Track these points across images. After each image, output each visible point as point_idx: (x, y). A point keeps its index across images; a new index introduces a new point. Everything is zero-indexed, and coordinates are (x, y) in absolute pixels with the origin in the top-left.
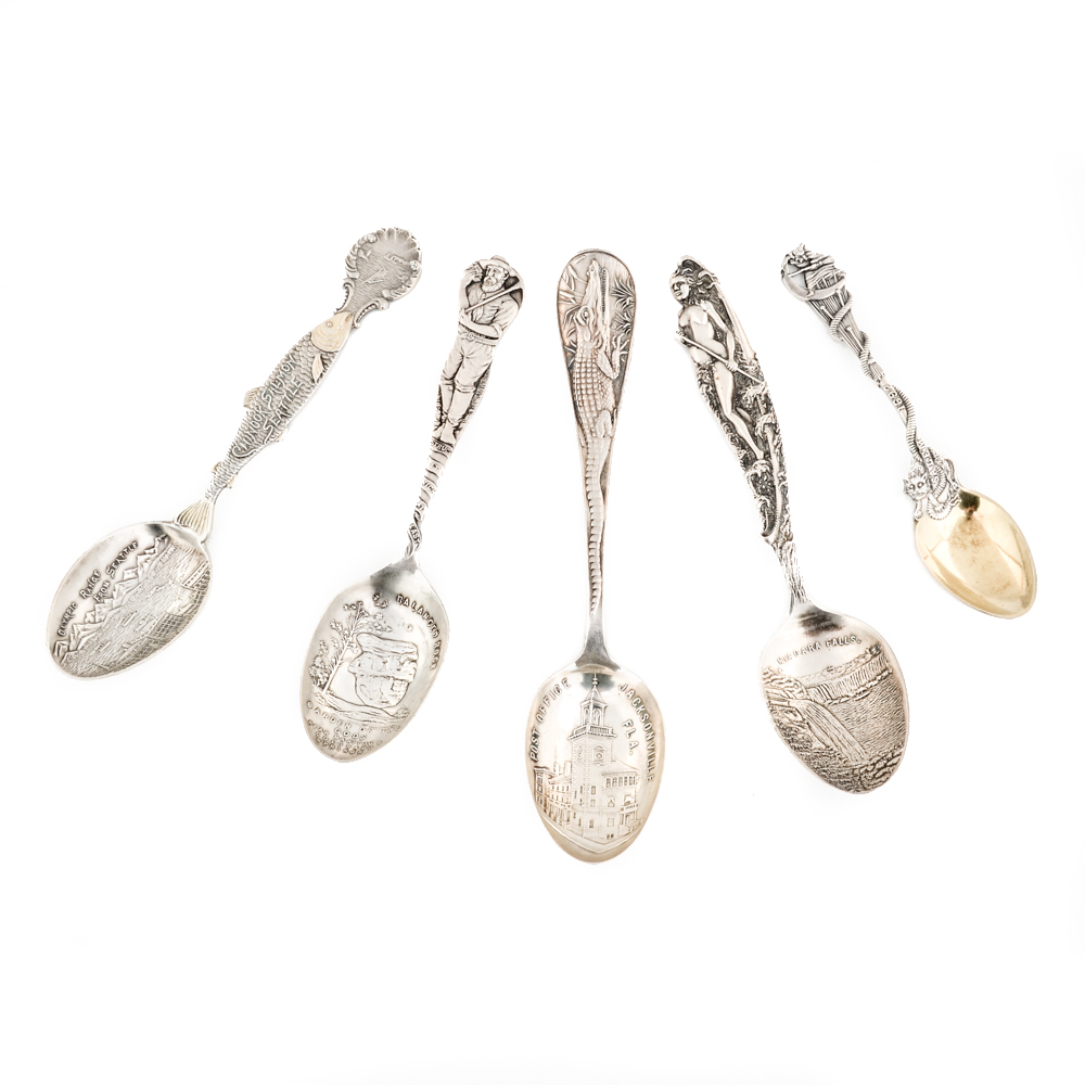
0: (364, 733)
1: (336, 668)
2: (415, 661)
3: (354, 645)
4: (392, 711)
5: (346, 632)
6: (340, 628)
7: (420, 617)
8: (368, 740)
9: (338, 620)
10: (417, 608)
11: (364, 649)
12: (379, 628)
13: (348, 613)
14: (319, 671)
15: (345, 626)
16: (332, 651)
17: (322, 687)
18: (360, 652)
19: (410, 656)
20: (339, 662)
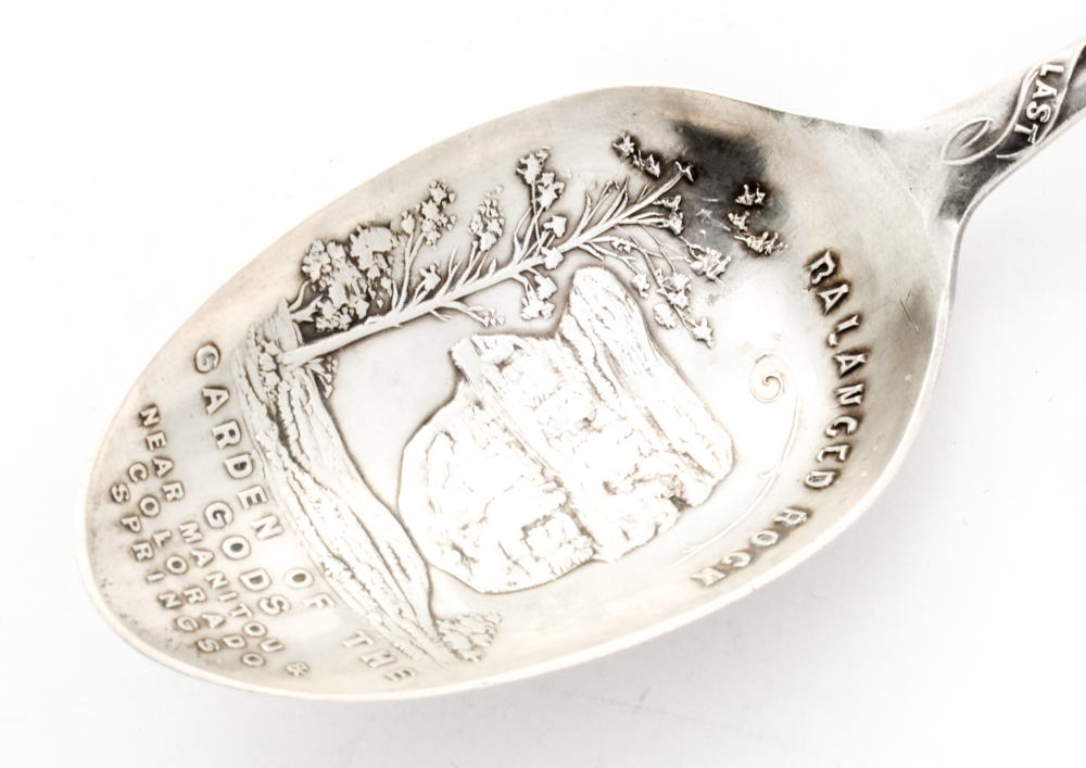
0: (295, 594)
1: (417, 307)
2: (680, 503)
3: (546, 286)
4: (450, 602)
5: (558, 225)
6: (546, 199)
7: (829, 379)
8: (278, 628)
9: (560, 164)
10: (850, 342)
11: (568, 327)
12: (680, 300)
13: (618, 170)
14: (348, 275)
15: (573, 202)
16: (455, 245)
17: (309, 332)
18: (543, 325)
19: (688, 477)
20: (439, 300)
